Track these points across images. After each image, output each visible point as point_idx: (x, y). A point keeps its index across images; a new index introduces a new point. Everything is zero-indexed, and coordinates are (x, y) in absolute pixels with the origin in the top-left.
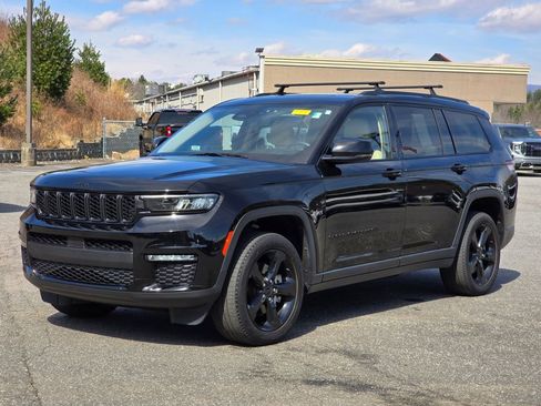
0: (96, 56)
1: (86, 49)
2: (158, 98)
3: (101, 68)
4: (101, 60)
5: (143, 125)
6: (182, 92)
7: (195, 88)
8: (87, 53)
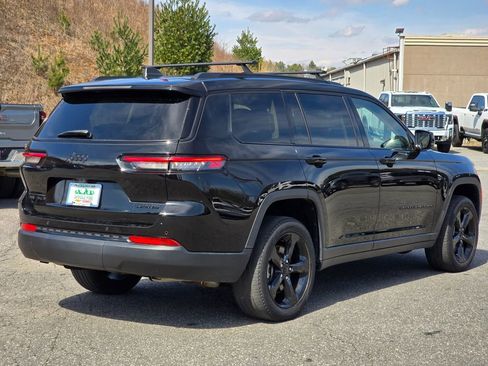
0: (253, 42)
1: (244, 36)
3: (258, 53)
4: (258, 46)
6: (332, 74)
7: (343, 70)
8: (245, 39)
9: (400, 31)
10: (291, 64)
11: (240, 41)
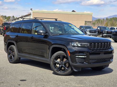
7: (19, 18)
9: (31, 9)
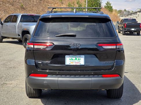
0: (110, 4)
1: (108, 2)
2: (127, 15)
3: (112, 7)
4: (111, 5)
5: (119, 23)
6: (133, 13)
7: (137, 12)
8: (108, 3)
10: (119, 10)
11: (106, 4)
